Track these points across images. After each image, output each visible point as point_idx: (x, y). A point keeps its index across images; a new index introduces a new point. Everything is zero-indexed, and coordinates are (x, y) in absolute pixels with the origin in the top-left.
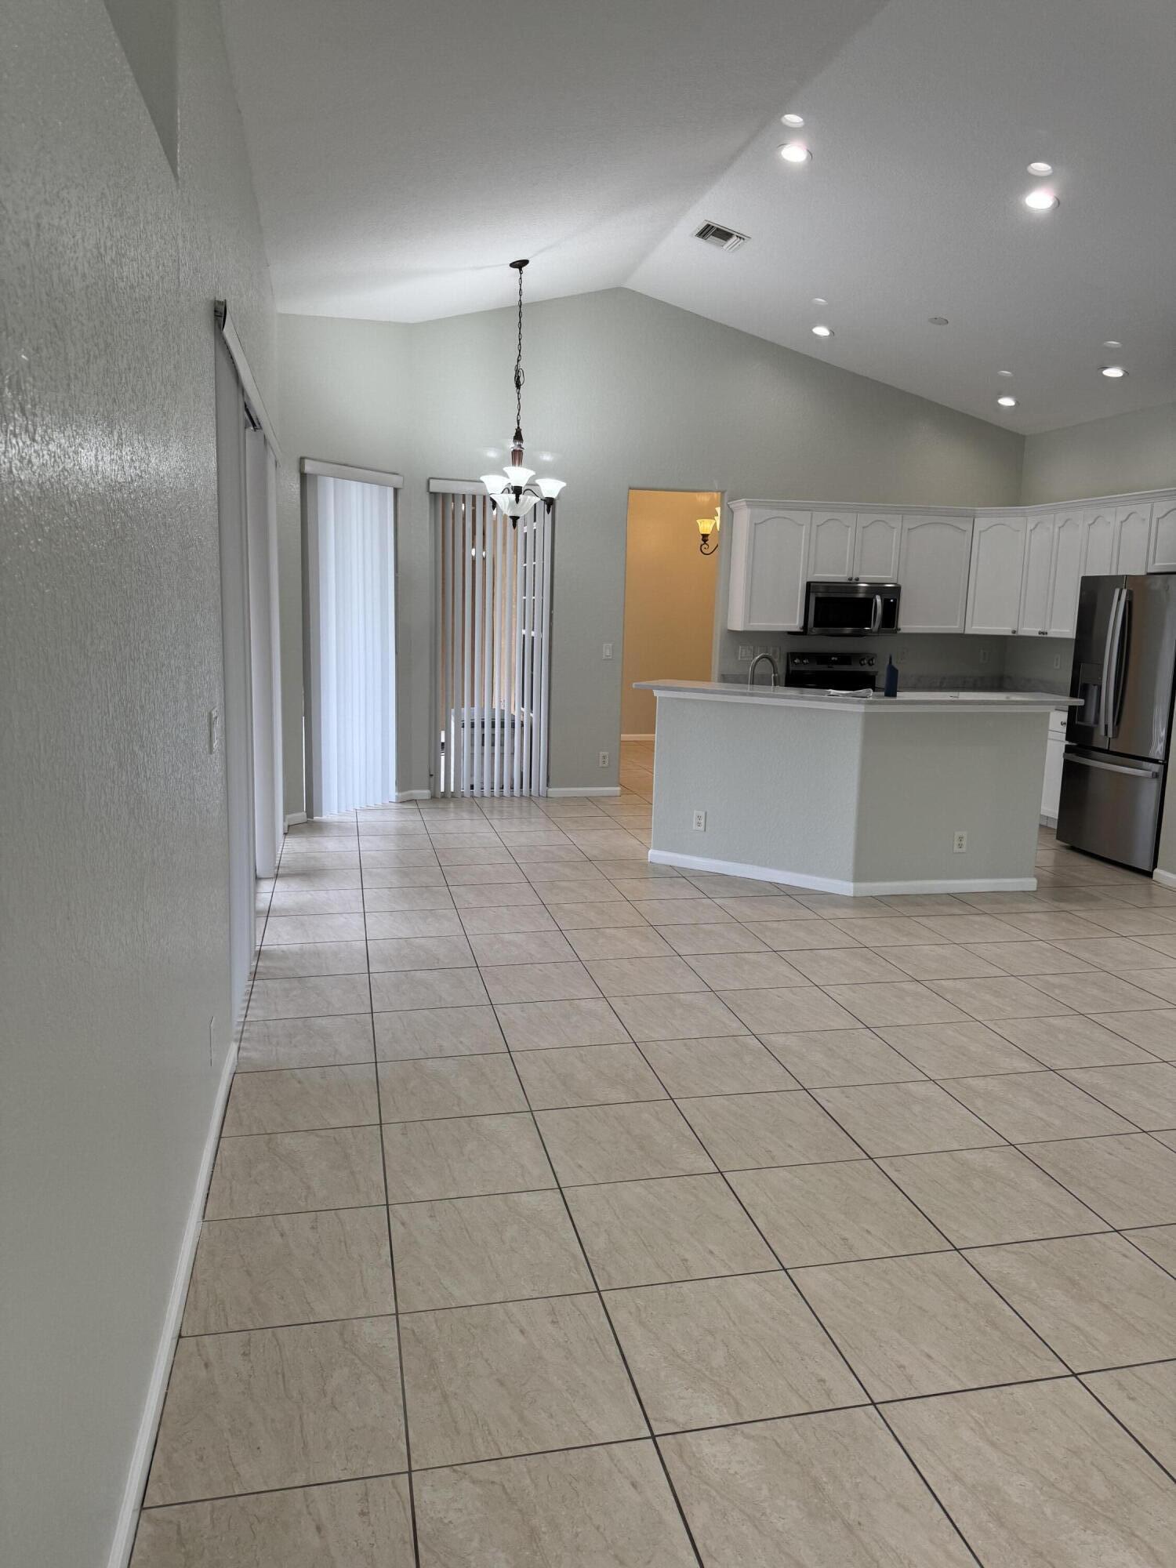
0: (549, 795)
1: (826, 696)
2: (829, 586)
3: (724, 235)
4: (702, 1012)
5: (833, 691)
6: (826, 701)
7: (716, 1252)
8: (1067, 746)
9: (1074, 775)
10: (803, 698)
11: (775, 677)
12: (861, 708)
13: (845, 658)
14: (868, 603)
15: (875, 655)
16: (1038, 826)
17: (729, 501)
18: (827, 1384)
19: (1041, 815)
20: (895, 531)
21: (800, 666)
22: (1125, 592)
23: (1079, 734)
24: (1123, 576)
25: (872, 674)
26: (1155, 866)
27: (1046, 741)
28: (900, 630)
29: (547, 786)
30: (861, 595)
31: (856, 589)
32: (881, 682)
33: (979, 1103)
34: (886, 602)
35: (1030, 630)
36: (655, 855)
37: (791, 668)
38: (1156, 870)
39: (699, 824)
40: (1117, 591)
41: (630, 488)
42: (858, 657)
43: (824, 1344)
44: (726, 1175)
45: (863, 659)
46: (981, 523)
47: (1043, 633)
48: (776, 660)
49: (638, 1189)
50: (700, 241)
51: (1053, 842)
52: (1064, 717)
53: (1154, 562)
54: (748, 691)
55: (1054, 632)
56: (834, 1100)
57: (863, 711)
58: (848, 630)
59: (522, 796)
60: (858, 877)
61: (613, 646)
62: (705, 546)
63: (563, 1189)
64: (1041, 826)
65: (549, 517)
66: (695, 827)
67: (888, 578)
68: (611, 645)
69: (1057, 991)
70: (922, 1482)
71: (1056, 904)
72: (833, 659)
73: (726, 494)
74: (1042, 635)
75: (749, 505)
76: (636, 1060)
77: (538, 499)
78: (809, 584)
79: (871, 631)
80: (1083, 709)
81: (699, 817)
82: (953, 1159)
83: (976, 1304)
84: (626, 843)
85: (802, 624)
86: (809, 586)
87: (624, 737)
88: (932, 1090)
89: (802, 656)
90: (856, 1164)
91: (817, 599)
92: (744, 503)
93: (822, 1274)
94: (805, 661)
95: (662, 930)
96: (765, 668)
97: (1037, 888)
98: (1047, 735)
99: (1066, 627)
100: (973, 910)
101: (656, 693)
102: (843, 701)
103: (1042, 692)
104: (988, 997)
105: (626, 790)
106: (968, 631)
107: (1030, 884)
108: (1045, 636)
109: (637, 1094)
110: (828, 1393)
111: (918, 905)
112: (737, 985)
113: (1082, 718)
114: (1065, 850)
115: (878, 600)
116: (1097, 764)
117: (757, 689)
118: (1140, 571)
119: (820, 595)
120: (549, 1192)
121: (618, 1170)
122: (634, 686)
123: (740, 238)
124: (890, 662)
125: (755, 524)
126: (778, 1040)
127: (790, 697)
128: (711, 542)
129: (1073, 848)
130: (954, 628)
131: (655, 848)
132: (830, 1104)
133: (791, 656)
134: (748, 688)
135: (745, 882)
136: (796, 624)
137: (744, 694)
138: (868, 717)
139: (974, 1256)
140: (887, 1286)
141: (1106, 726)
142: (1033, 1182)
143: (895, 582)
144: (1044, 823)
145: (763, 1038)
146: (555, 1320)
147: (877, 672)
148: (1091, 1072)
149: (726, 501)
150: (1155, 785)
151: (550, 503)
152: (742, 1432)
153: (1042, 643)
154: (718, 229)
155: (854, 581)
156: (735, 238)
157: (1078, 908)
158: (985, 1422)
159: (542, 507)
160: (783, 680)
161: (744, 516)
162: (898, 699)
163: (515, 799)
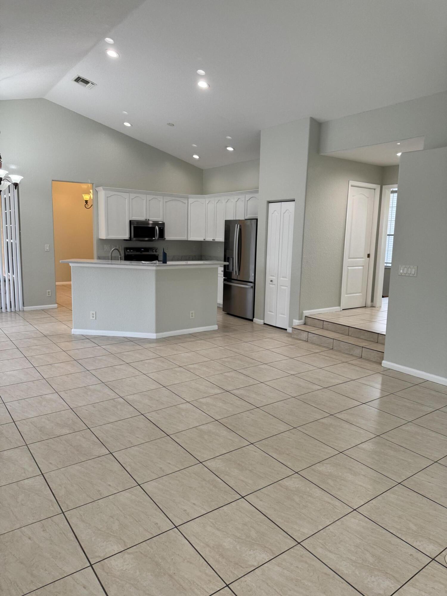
0: (24, 310)
1: (141, 264)
2: (138, 222)
3: (86, 82)
4: (99, 392)
5: (143, 262)
6: (141, 265)
7: (111, 485)
8: (224, 279)
9: (227, 288)
10: (132, 265)
11: (120, 257)
12: (154, 268)
13: (147, 249)
14: (153, 229)
15: (157, 248)
16: (217, 307)
17: (96, 187)
18: (159, 524)
19: (218, 304)
20: (161, 202)
21: (129, 252)
22: (239, 225)
23: (227, 274)
24: (238, 220)
25: (157, 255)
26: (254, 317)
27: (218, 278)
28: (165, 239)
29: (23, 306)
30: (150, 226)
31: (148, 224)
32: (161, 257)
33: (205, 407)
34: (160, 228)
35: (209, 239)
36: (76, 331)
37: (126, 254)
38: (254, 319)
39: (93, 317)
40: (236, 225)
41: (53, 180)
42: (151, 249)
43: (156, 510)
44: (113, 454)
45: (153, 250)
46: (191, 201)
47: (214, 240)
48: (120, 250)
49: (77, 467)
50: (76, 83)
51: (222, 312)
52: (222, 269)
53: (247, 216)
54: (110, 263)
55: (217, 239)
56: (153, 417)
57: (155, 269)
58: (147, 239)
59: (11, 311)
60: (157, 331)
61: (49, 246)
62: (86, 205)
63: (44, 474)
64: (218, 307)
65: (16, 191)
66: (91, 318)
67: (160, 219)
68: (49, 245)
69: (227, 363)
70: (195, 551)
71: (224, 333)
72: (142, 250)
73: (94, 185)
74: (213, 241)
75: (104, 189)
76: (72, 415)
77: (10, 184)
78: (130, 221)
79: (155, 239)
80: (228, 266)
81: (93, 314)
82: (198, 430)
83: (209, 481)
84: (61, 328)
85: (129, 237)
86: (131, 222)
87: (57, 283)
88: (188, 406)
89: (130, 249)
90: (163, 439)
91: (134, 227)
92: (102, 189)
93: (154, 483)
94: (131, 251)
95: (80, 361)
96: (116, 254)
97: (218, 328)
98: (218, 275)
99: (221, 238)
100: (198, 339)
101: (71, 265)
102: (148, 266)
103: (215, 260)
104: (205, 369)
105: (60, 305)
106: (189, 240)
107: (215, 327)
108: (214, 241)
109: (74, 429)
110: (159, 528)
111: (180, 339)
112: (113, 379)
113: (228, 269)
114: (226, 315)
115: (157, 228)
116: (234, 284)
117: (114, 262)
118: (243, 218)
119: (135, 225)
120: (37, 477)
121: (68, 461)
122: (60, 262)
123: (93, 84)
124: (164, 251)
125: (107, 197)
126: (130, 398)
127: (127, 265)
128: (90, 204)
129: (228, 314)
130: (184, 238)
131: (74, 328)
132: (152, 418)
133: (126, 249)
134: (110, 261)
135: (114, 338)
136: (127, 237)
137: (108, 264)
138: (157, 271)
139: (207, 464)
140: (178, 482)
141: (236, 271)
142: (224, 432)
143: (163, 221)
144: (219, 306)
145: (125, 398)
146: (44, 529)
147: (158, 255)
148: (240, 390)
149: (94, 187)
150: (251, 291)
151: (16, 185)
152: (127, 553)
153: (213, 243)
154: (83, 79)
155: (147, 220)
156: (90, 84)
157: (231, 334)
158: (215, 522)
159: (12, 187)
160: (123, 258)
161: (102, 194)
162: (167, 264)
163: (8, 313)
